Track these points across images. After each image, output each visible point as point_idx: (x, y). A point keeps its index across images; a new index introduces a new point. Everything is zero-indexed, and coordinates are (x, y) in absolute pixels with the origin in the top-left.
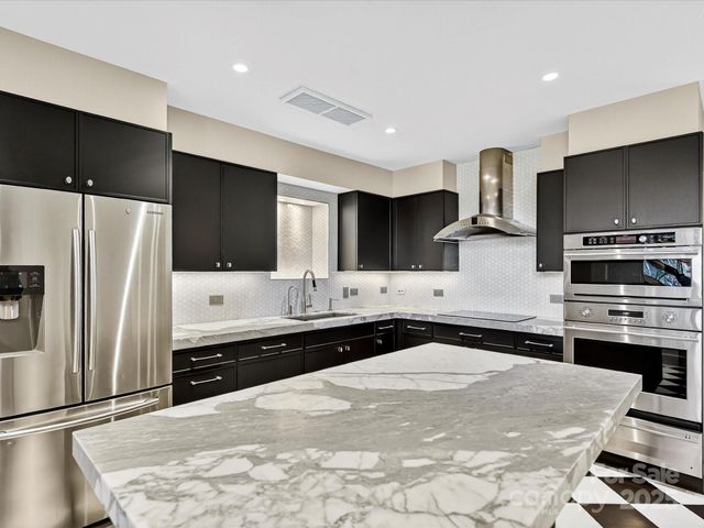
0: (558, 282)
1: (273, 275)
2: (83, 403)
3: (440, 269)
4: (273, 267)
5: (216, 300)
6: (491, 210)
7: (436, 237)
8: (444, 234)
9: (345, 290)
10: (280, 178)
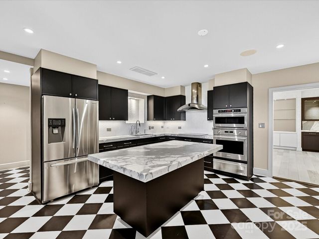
0: (211, 124)
1: (127, 122)
2: (76, 157)
3: (180, 120)
4: (127, 119)
5: (109, 130)
6: (195, 102)
7: (178, 110)
8: (180, 109)
9: (150, 127)
10: (129, 91)
